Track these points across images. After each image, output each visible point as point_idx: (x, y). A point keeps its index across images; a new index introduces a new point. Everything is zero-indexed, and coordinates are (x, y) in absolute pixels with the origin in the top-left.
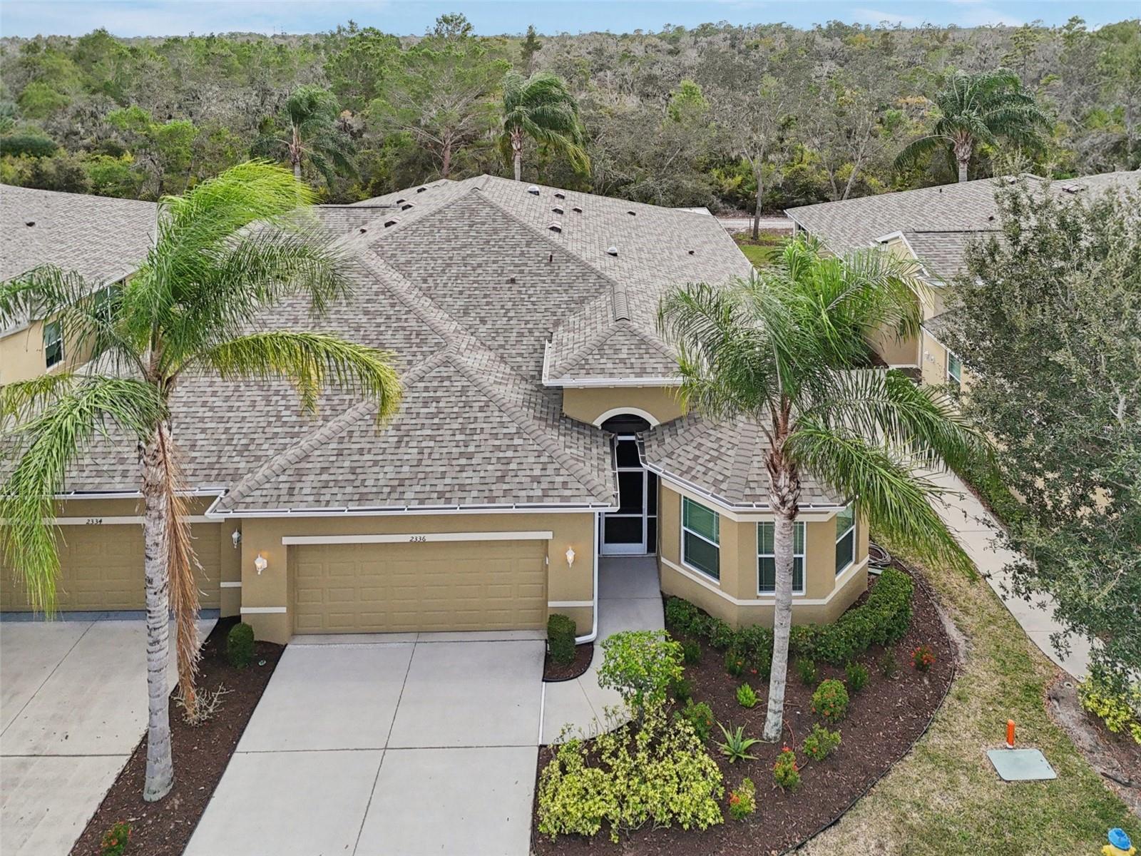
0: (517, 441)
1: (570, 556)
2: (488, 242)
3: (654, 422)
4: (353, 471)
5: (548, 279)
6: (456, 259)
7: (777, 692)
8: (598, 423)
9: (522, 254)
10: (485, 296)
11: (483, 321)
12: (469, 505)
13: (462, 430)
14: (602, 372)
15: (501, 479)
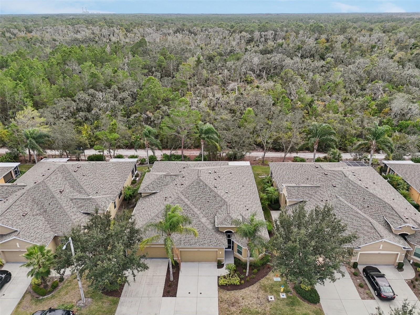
0: (212, 236)
1: (221, 253)
2: (203, 192)
3: (233, 232)
4: (188, 240)
5: (215, 201)
6: (197, 196)
7: (248, 271)
8: (224, 232)
9: (210, 195)
10: (204, 205)
11: (204, 211)
12: (206, 246)
13: (203, 234)
14: (225, 224)
15: (210, 242)
